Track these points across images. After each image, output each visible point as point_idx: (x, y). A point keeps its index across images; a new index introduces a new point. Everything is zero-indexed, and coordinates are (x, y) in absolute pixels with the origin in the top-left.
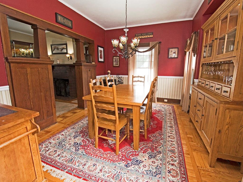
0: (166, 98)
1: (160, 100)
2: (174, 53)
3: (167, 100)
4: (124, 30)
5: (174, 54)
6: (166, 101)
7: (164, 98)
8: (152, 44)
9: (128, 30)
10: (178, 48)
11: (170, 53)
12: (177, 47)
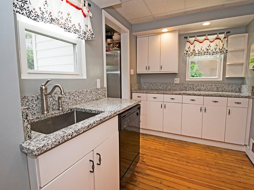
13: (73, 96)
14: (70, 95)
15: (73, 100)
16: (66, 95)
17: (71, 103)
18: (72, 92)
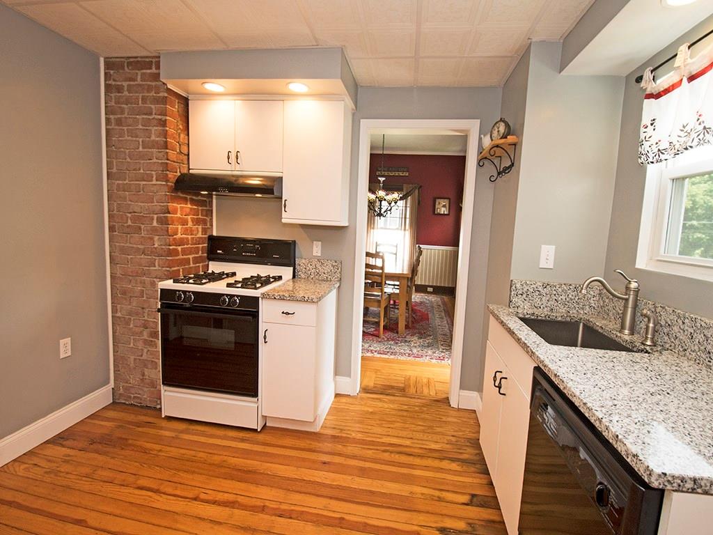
0: (431, 284)
1: (421, 289)
2: (444, 206)
3: (432, 289)
4: (379, 179)
5: (443, 209)
6: (430, 289)
7: (427, 284)
8: (406, 188)
9: (384, 179)
10: (449, 199)
11: (437, 207)
12: (447, 196)
13: (702, 335)
14: (695, 328)
15: (702, 348)
16: (684, 323)
17: (694, 354)
18: (703, 324)
